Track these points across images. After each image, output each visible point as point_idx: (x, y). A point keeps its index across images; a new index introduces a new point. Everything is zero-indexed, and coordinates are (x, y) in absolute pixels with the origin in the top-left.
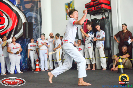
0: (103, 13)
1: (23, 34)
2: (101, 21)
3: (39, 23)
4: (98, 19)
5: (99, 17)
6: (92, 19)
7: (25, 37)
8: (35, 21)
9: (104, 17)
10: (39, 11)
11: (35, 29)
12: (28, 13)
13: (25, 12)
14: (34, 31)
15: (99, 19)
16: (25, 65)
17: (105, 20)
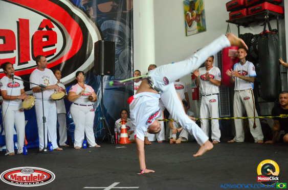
0: (264, 22)
1: (93, 65)
2: (259, 38)
3: (127, 43)
4: (254, 34)
5: (257, 31)
6: (242, 35)
7: (99, 73)
8: (119, 39)
9: (267, 29)
10: (128, 18)
11: (119, 55)
12: (104, 22)
13: (99, 21)
14: (117, 60)
15: (256, 35)
16: (98, 131)
17: (269, 36)
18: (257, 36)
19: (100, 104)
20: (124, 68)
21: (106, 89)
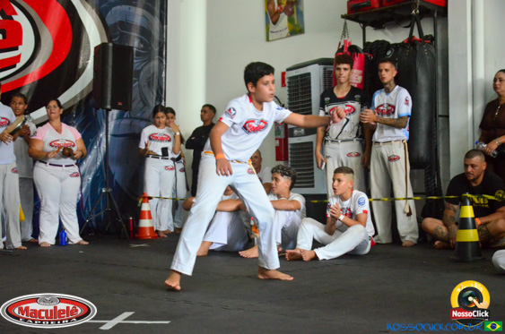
0: (411, 21)
2: (400, 50)
3: (156, 49)
4: (392, 42)
5: (396, 36)
6: (369, 43)
7: (101, 104)
8: (142, 41)
9: (416, 35)
10: (158, 3)
11: (139, 72)
12: (113, 9)
14: (135, 81)
15: (396, 44)
16: (96, 213)
17: (418, 48)
18: (396, 46)
19: (101, 164)
20: (148, 98)
21: (113, 135)
